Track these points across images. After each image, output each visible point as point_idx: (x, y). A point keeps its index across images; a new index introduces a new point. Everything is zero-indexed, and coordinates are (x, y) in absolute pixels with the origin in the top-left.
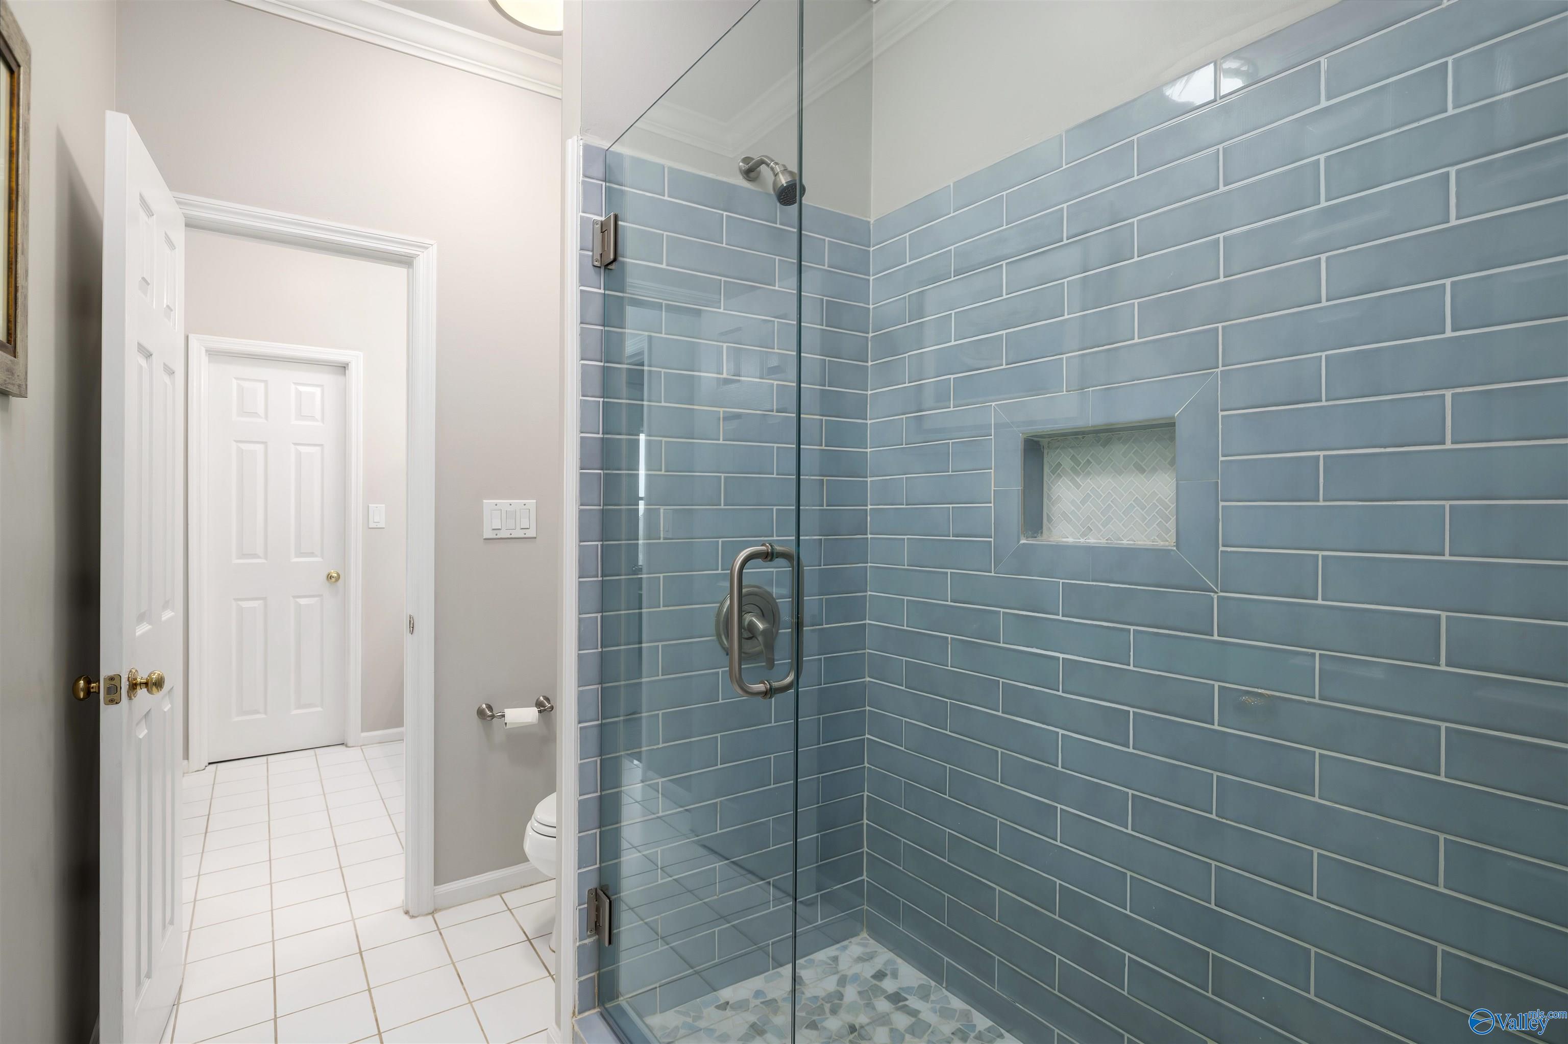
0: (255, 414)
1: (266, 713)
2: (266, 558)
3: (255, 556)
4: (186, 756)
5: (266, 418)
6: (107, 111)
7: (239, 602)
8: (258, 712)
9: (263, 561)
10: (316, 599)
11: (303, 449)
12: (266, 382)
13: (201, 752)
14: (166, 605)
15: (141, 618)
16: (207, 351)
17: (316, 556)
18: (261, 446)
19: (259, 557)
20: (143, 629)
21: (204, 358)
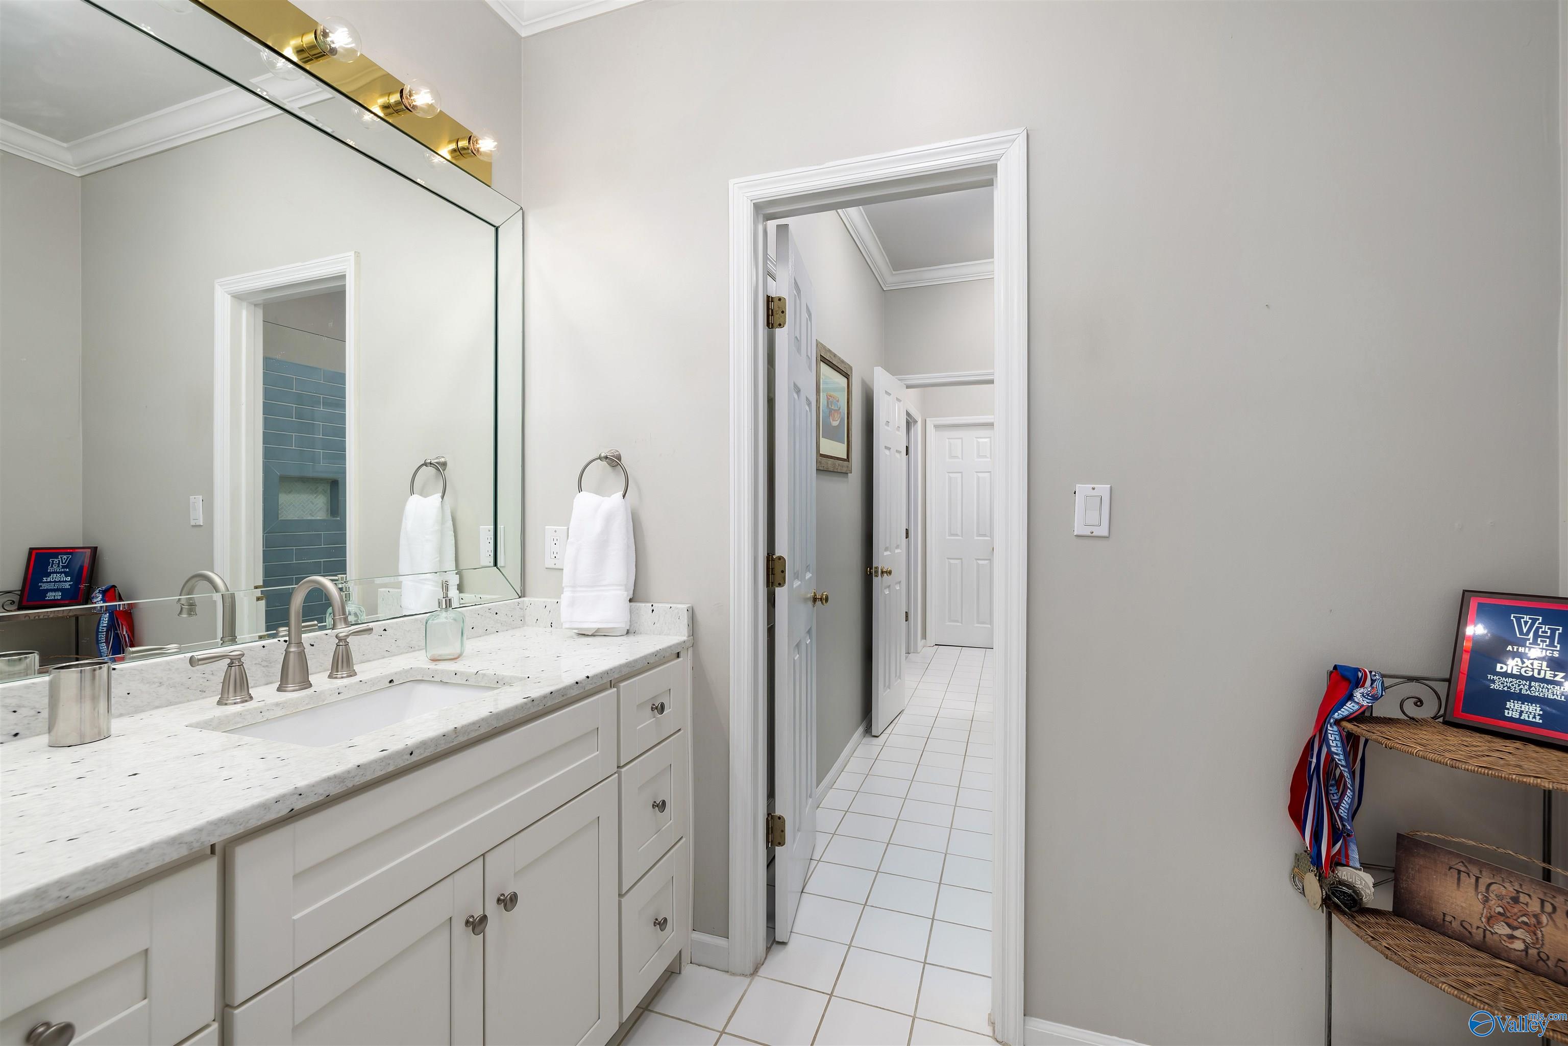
0: (957, 457)
1: (962, 623)
2: (962, 537)
3: (957, 535)
4: (924, 636)
5: (962, 459)
6: (875, 368)
7: (949, 560)
8: (958, 622)
9: (961, 538)
10: (987, 561)
11: (980, 475)
12: (962, 438)
13: (932, 638)
14: (897, 547)
15: (886, 549)
16: (934, 426)
17: (987, 537)
18: (960, 474)
19: (959, 536)
20: (886, 553)
21: (933, 430)
